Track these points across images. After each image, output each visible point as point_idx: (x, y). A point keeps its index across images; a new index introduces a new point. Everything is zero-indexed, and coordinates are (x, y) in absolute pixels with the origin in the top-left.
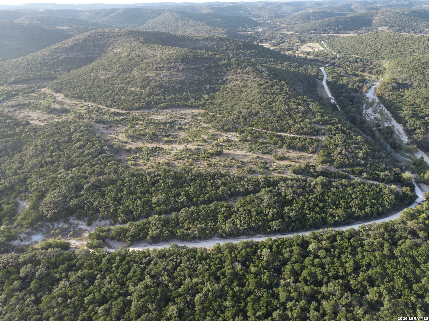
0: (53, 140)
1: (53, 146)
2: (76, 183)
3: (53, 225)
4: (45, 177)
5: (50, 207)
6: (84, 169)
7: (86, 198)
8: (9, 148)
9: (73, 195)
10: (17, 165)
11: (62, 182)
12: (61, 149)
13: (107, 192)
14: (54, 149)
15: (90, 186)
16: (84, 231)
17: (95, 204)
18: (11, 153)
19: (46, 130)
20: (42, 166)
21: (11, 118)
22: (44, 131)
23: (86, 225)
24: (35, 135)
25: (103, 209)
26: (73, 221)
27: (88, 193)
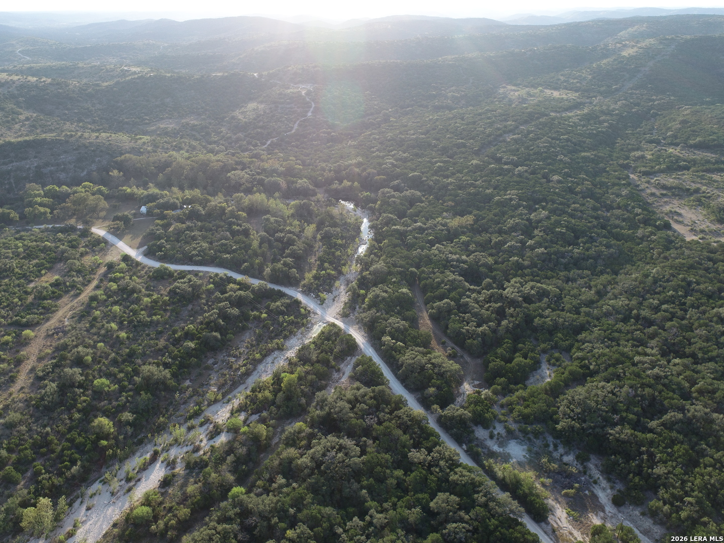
0: (684, 280)
1: (675, 290)
2: (656, 394)
3: (556, 446)
4: (614, 343)
5: (573, 411)
6: (697, 372)
7: (651, 443)
8: (604, 260)
9: (631, 416)
10: (590, 294)
11: (633, 373)
12: (684, 304)
13: (708, 460)
14: (673, 296)
15: (680, 421)
16: (598, 508)
17: (659, 470)
18: (599, 268)
19: (687, 252)
20: (625, 320)
21: (645, 206)
22: (683, 254)
23: (611, 497)
24: (659, 254)
25: (666, 496)
26: (594, 468)
27: (666, 433)
